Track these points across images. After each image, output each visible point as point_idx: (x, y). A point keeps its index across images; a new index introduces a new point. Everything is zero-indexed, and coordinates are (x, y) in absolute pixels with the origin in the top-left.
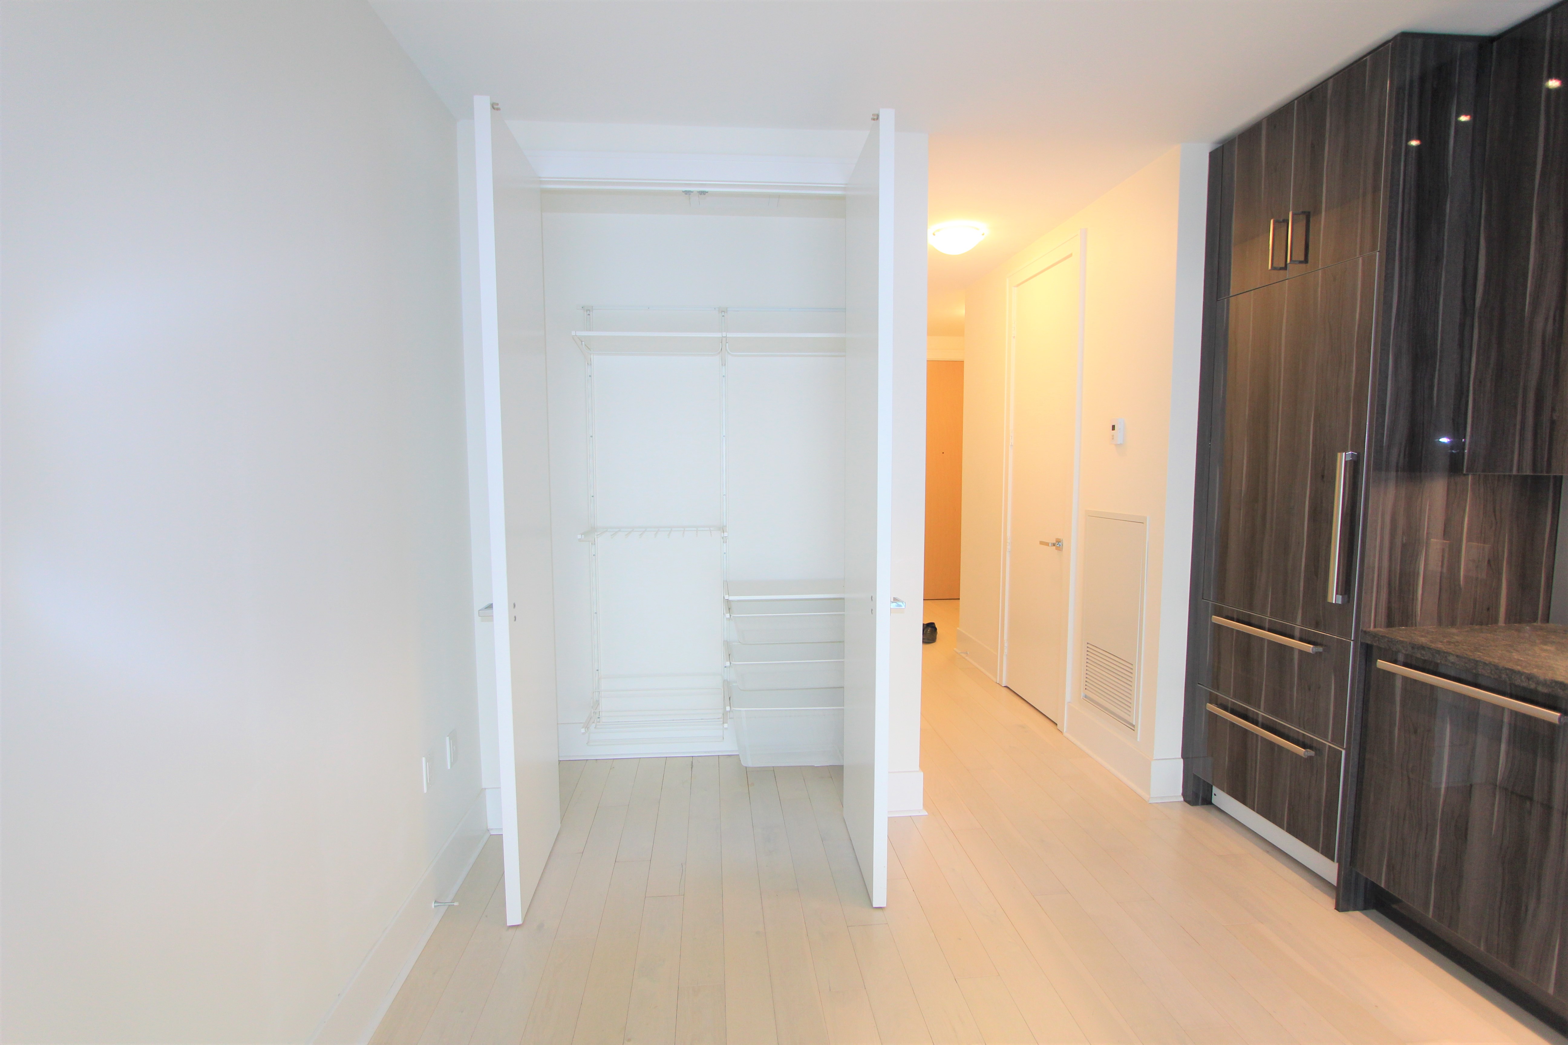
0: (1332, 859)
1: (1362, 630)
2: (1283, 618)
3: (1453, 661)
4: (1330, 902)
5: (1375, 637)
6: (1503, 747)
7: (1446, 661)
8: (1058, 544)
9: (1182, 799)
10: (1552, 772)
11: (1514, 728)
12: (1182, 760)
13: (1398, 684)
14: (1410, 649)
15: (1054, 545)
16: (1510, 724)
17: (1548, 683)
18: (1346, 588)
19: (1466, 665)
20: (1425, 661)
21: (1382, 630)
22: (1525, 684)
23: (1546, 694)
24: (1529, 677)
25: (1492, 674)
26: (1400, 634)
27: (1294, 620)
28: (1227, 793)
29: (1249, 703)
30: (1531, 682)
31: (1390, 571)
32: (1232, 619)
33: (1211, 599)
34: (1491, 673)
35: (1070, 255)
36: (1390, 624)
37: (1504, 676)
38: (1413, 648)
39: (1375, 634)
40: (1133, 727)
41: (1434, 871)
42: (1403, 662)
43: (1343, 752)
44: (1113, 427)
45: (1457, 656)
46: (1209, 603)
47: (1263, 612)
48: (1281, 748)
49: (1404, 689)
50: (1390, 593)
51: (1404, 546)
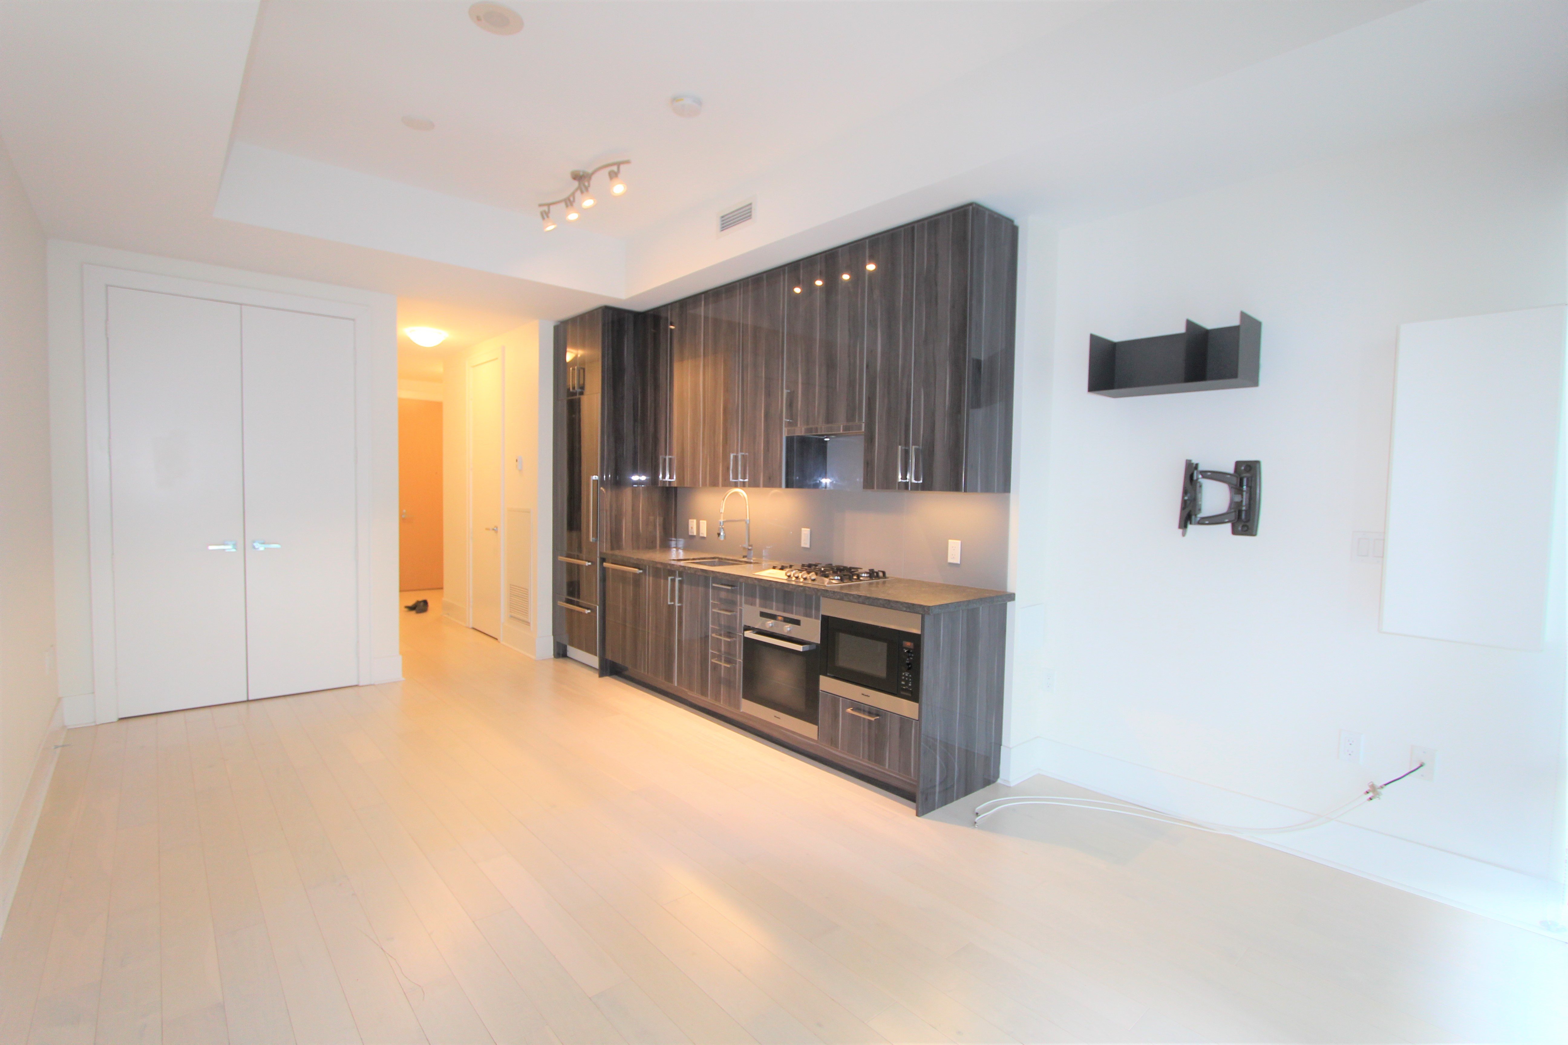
0: (596, 655)
1: (600, 552)
4: (597, 675)
6: (631, 587)
7: (619, 558)
8: (495, 530)
9: (553, 657)
10: (640, 591)
12: (552, 636)
13: (610, 572)
15: (494, 529)
16: (632, 578)
18: (595, 535)
19: (622, 559)
20: (624, 562)
21: (609, 552)
26: (617, 552)
27: (583, 552)
31: (611, 528)
32: (567, 558)
35: (497, 359)
36: (612, 548)
39: (606, 553)
40: (528, 623)
41: (620, 645)
42: (615, 563)
43: (598, 607)
44: (517, 461)
50: (611, 536)
51: (616, 516)
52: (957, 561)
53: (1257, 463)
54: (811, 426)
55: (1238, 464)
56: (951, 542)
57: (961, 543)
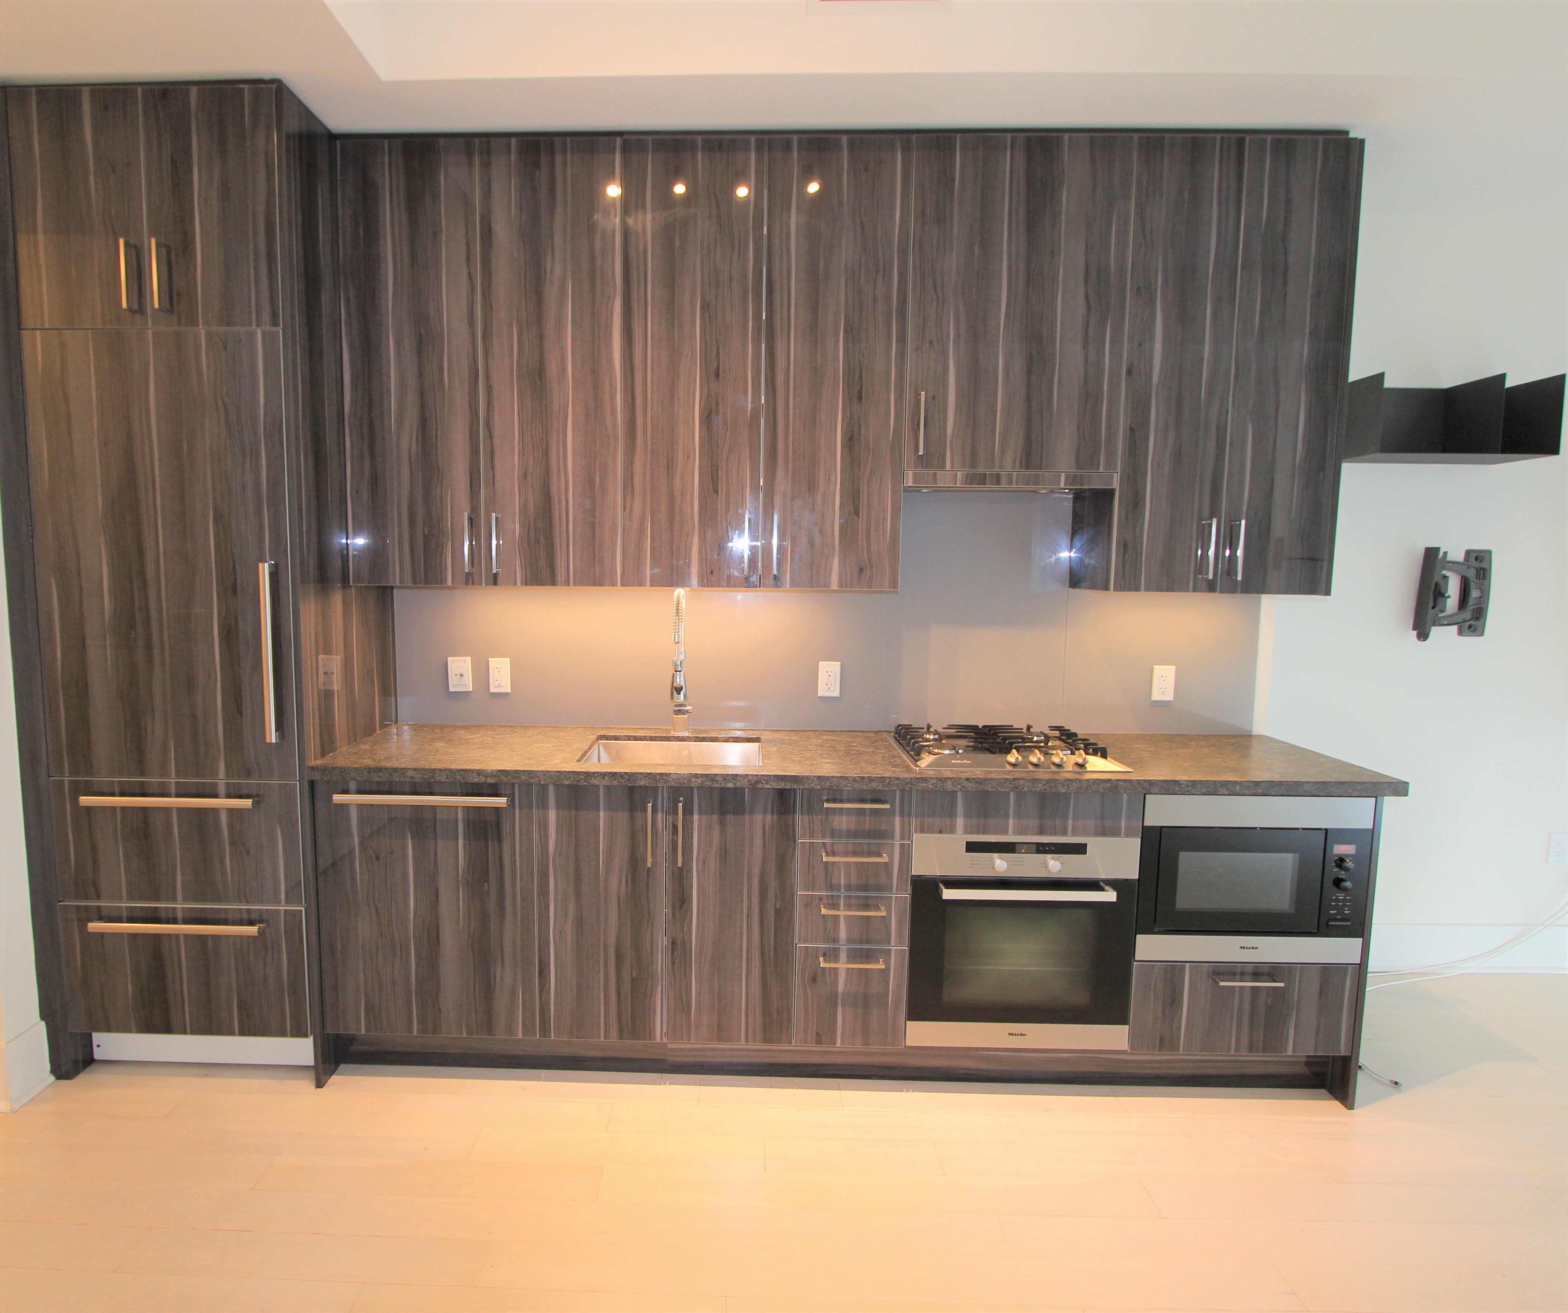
1: (308, 767)
2: (198, 775)
3: (411, 775)
5: (324, 770)
6: (461, 842)
7: (404, 777)
9: (53, 1079)
10: (501, 849)
11: (468, 823)
12: (43, 1023)
13: (354, 814)
14: (366, 773)
16: (464, 820)
17: (494, 773)
18: (284, 724)
19: (425, 776)
20: (379, 783)
22: (477, 780)
23: (492, 784)
24: (479, 772)
25: (448, 779)
27: (214, 774)
28: (138, 1032)
29: (157, 899)
30: (481, 777)
32: (112, 794)
33: (67, 775)
34: (447, 777)
37: (458, 778)
38: (369, 772)
39: (324, 766)
41: (414, 989)
42: (357, 791)
43: (302, 909)
45: (415, 769)
46: (64, 780)
47: (164, 772)
48: (216, 938)
49: (361, 820)
52: (1169, 697)
53: (1489, 552)
54: (981, 470)
55: (1468, 553)
56: (1158, 670)
57: (1176, 669)
